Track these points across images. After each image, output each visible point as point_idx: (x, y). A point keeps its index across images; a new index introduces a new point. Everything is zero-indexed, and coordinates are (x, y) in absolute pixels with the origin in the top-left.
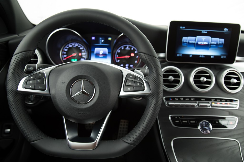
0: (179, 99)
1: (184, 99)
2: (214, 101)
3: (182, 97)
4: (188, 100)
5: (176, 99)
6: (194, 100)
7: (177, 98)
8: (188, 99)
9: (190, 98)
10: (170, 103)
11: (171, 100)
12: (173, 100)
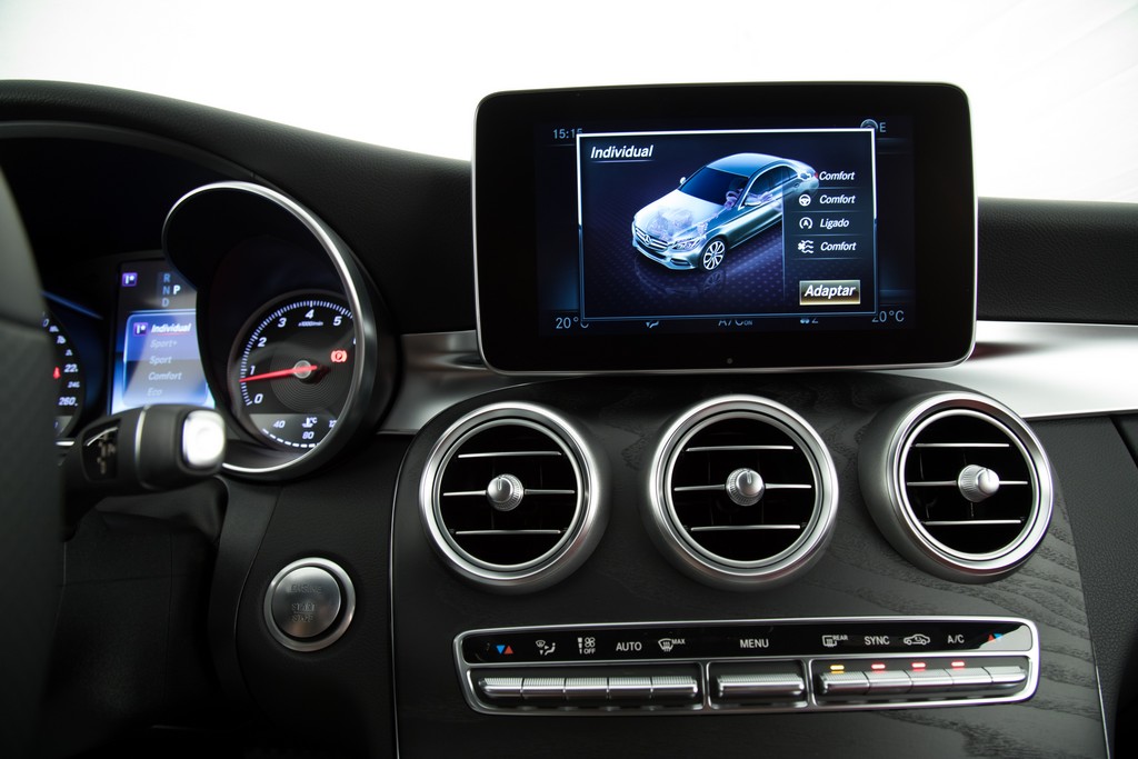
0: (566, 645)
1: (606, 642)
2: (841, 648)
3: (585, 633)
4: (631, 654)
5: (540, 644)
6: (677, 651)
7: (549, 636)
8: (637, 646)
9: (650, 637)
10: (494, 685)
11: (504, 658)
12: (523, 652)
